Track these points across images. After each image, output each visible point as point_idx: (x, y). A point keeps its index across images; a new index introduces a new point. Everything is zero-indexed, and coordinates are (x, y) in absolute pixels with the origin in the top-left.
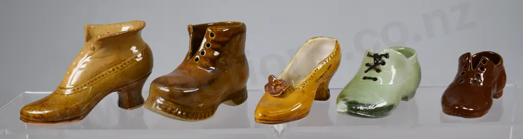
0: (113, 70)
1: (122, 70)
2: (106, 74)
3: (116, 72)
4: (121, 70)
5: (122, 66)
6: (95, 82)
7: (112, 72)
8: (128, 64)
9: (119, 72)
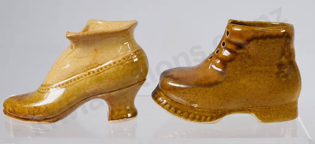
0: (89, 74)
1: (98, 76)
2: (82, 77)
3: (91, 76)
4: (96, 74)
5: (98, 71)
6: (70, 83)
7: (88, 76)
8: (104, 69)
9: (95, 77)
